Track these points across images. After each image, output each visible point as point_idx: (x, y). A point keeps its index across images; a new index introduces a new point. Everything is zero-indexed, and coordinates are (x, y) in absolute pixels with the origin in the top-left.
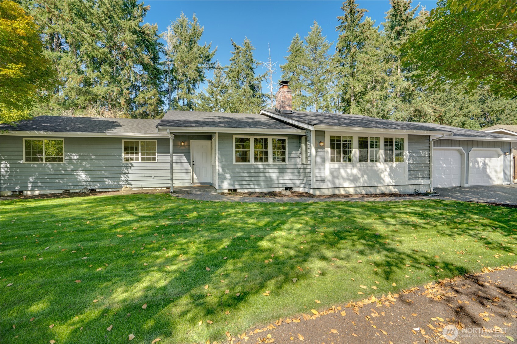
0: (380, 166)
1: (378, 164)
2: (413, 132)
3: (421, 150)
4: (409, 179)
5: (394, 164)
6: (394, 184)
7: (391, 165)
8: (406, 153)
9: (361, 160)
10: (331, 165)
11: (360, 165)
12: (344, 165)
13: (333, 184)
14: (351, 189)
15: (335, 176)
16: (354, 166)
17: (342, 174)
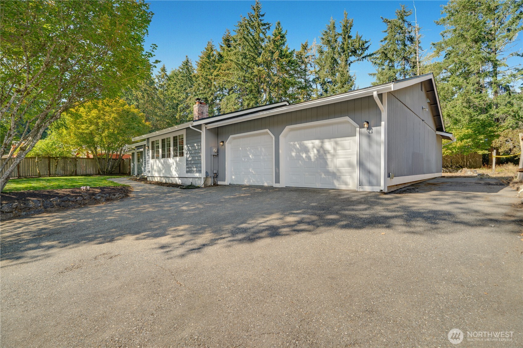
0: (171, 160)
4: (187, 172)
5: (178, 159)
6: (177, 176)
8: (185, 147)
9: (163, 156)
10: (151, 161)
11: (162, 160)
12: (156, 161)
13: (152, 174)
14: (159, 178)
15: (152, 169)
16: (160, 162)
17: (155, 167)
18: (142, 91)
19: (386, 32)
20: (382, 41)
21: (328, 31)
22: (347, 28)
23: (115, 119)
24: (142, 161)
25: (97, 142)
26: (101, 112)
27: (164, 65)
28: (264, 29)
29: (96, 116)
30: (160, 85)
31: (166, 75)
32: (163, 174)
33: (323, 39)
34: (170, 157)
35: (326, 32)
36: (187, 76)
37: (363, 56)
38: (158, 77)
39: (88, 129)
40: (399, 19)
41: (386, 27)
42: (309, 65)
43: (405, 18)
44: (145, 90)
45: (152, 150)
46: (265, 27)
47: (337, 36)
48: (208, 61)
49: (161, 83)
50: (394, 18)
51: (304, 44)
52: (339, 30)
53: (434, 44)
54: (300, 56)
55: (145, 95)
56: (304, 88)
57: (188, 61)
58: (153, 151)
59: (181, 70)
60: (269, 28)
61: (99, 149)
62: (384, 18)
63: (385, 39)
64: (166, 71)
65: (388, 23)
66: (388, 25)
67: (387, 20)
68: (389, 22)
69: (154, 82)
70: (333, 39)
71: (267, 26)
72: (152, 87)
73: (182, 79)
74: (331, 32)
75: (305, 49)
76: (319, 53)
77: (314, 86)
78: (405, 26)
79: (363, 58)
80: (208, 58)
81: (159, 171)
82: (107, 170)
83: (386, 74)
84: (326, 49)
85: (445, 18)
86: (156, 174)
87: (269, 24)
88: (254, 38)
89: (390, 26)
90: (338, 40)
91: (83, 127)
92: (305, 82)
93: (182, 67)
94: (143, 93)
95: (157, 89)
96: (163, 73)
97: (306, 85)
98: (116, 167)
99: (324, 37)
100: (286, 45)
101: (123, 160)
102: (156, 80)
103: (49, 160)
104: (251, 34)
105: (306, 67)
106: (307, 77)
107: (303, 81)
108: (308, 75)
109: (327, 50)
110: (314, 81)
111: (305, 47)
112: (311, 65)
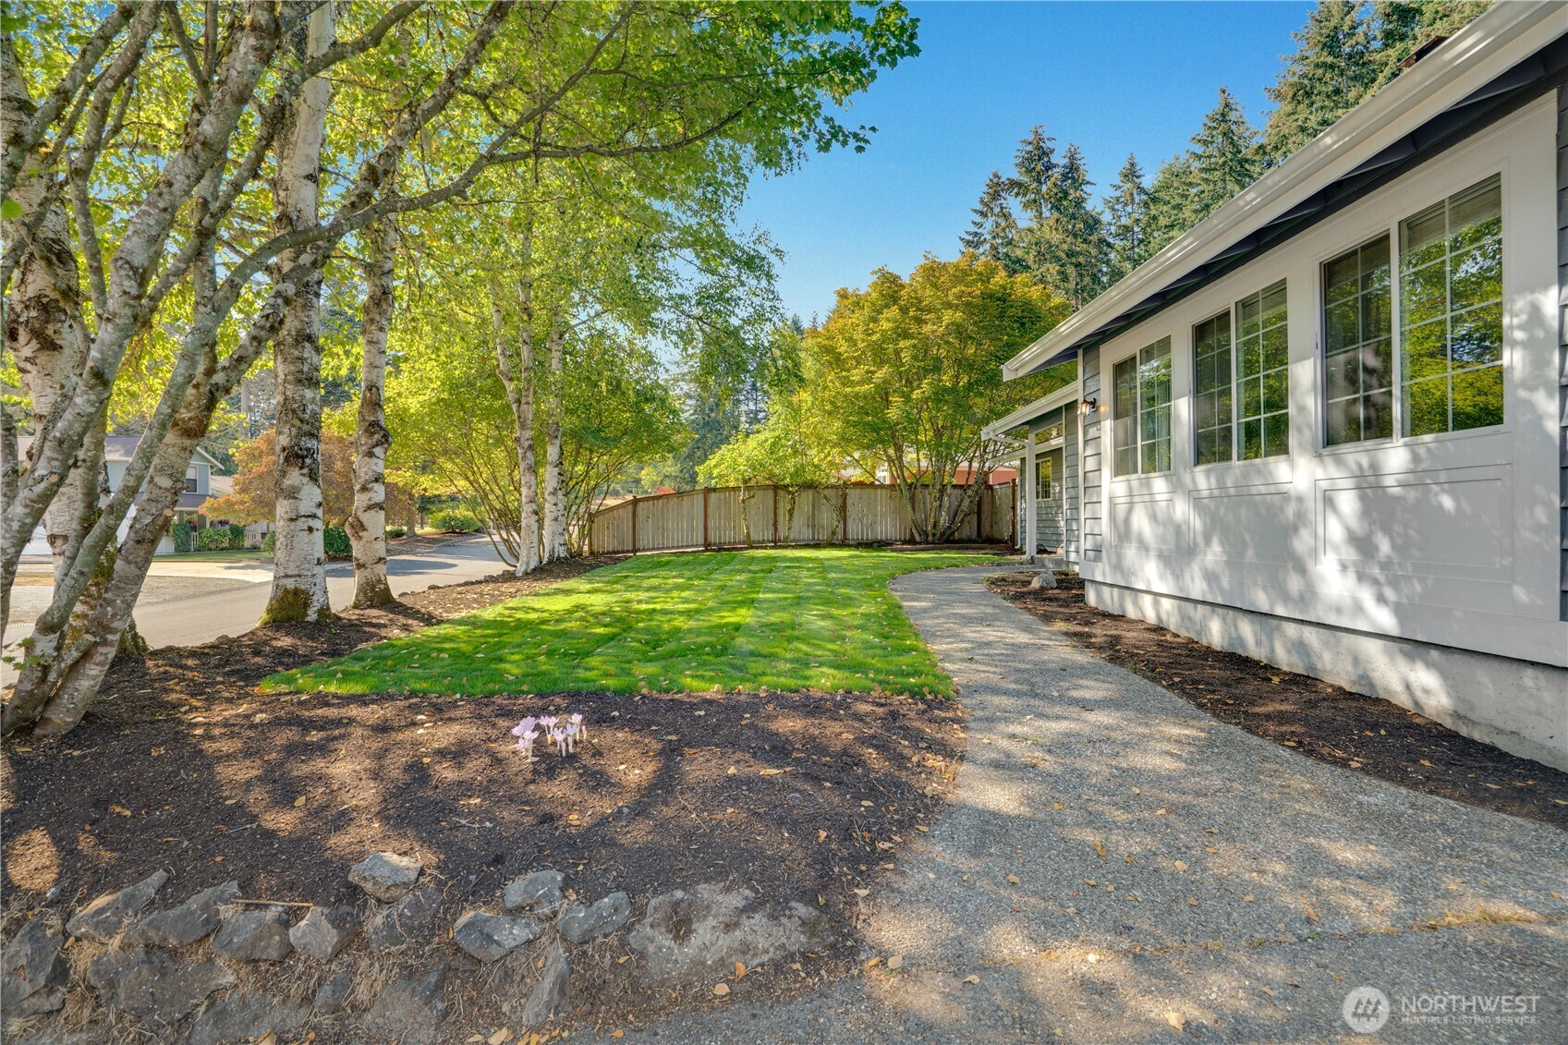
0: (1301, 471)
1: (1282, 467)
5: (1399, 454)
7: (1370, 464)
9: (1210, 447)
10: (1112, 487)
11: (1202, 478)
12: (1147, 484)
13: (1118, 567)
14: (1167, 604)
15: (1124, 531)
16: (1176, 486)
17: (1141, 522)
18: (1058, 259)
23: (958, 330)
24: (1057, 489)
25: (898, 424)
26: (911, 314)
27: (1132, 158)
29: (894, 330)
30: (1119, 227)
31: (1141, 190)
32: (1211, 577)
34: (1279, 447)
36: (1225, 163)
38: (1112, 205)
39: (869, 380)
44: (1070, 254)
45: (1118, 415)
48: (1330, 59)
49: (1124, 221)
55: (1071, 271)
57: (1227, 105)
58: (1128, 420)
59: (1199, 149)
61: (910, 456)
64: (1138, 177)
69: (1097, 221)
72: (1094, 238)
73: (1206, 181)
80: (1331, 47)
81: (1178, 553)
82: (935, 526)
86: (1150, 574)
91: (856, 375)
93: (1204, 134)
94: (1062, 266)
95: (1109, 245)
96: (1129, 185)
98: (966, 515)
101: (991, 488)
102: (1107, 217)
103: (776, 495)
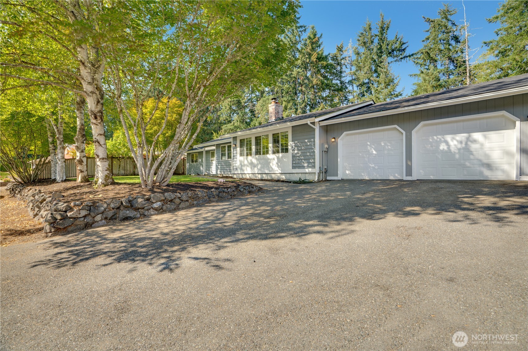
0: (270, 156)
1: (268, 155)
2: (287, 125)
3: (306, 139)
4: (294, 167)
5: (280, 155)
6: (280, 172)
7: (278, 156)
8: (291, 144)
9: (258, 153)
10: (240, 158)
11: (256, 157)
12: (247, 157)
13: (241, 170)
14: (252, 175)
16: (252, 158)
17: (246, 163)
19: (428, 31)
20: (423, 41)
21: (364, 33)
22: (383, 29)
28: (300, 31)
33: (359, 40)
35: (362, 34)
37: (401, 57)
40: (443, 18)
41: (428, 26)
42: (344, 67)
43: (449, 17)
45: (241, 147)
46: (301, 29)
47: (373, 38)
50: (438, 18)
51: (339, 46)
52: (376, 31)
53: (485, 43)
54: (335, 58)
56: (340, 90)
60: (305, 30)
62: (426, 18)
63: (428, 39)
65: (431, 23)
66: (430, 24)
67: (429, 20)
68: (432, 21)
70: (369, 40)
71: (304, 28)
74: (367, 34)
75: (341, 50)
76: (356, 54)
77: (350, 88)
78: (449, 25)
79: (402, 58)
81: (253, 168)
83: (432, 74)
84: (362, 50)
85: (499, 14)
86: (248, 171)
87: (305, 27)
88: (291, 40)
89: (433, 25)
90: (374, 41)
92: (341, 83)
97: (342, 87)
99: (360, 38)
100: (321, 48)
104: (288, 37)
105: (341, 68)
106: (343, 79)
107: (338, 82)
108: (344, 77)
109: (364, 51)
110: (351, 82)
111: (340, 49)
112: (346, 66)
